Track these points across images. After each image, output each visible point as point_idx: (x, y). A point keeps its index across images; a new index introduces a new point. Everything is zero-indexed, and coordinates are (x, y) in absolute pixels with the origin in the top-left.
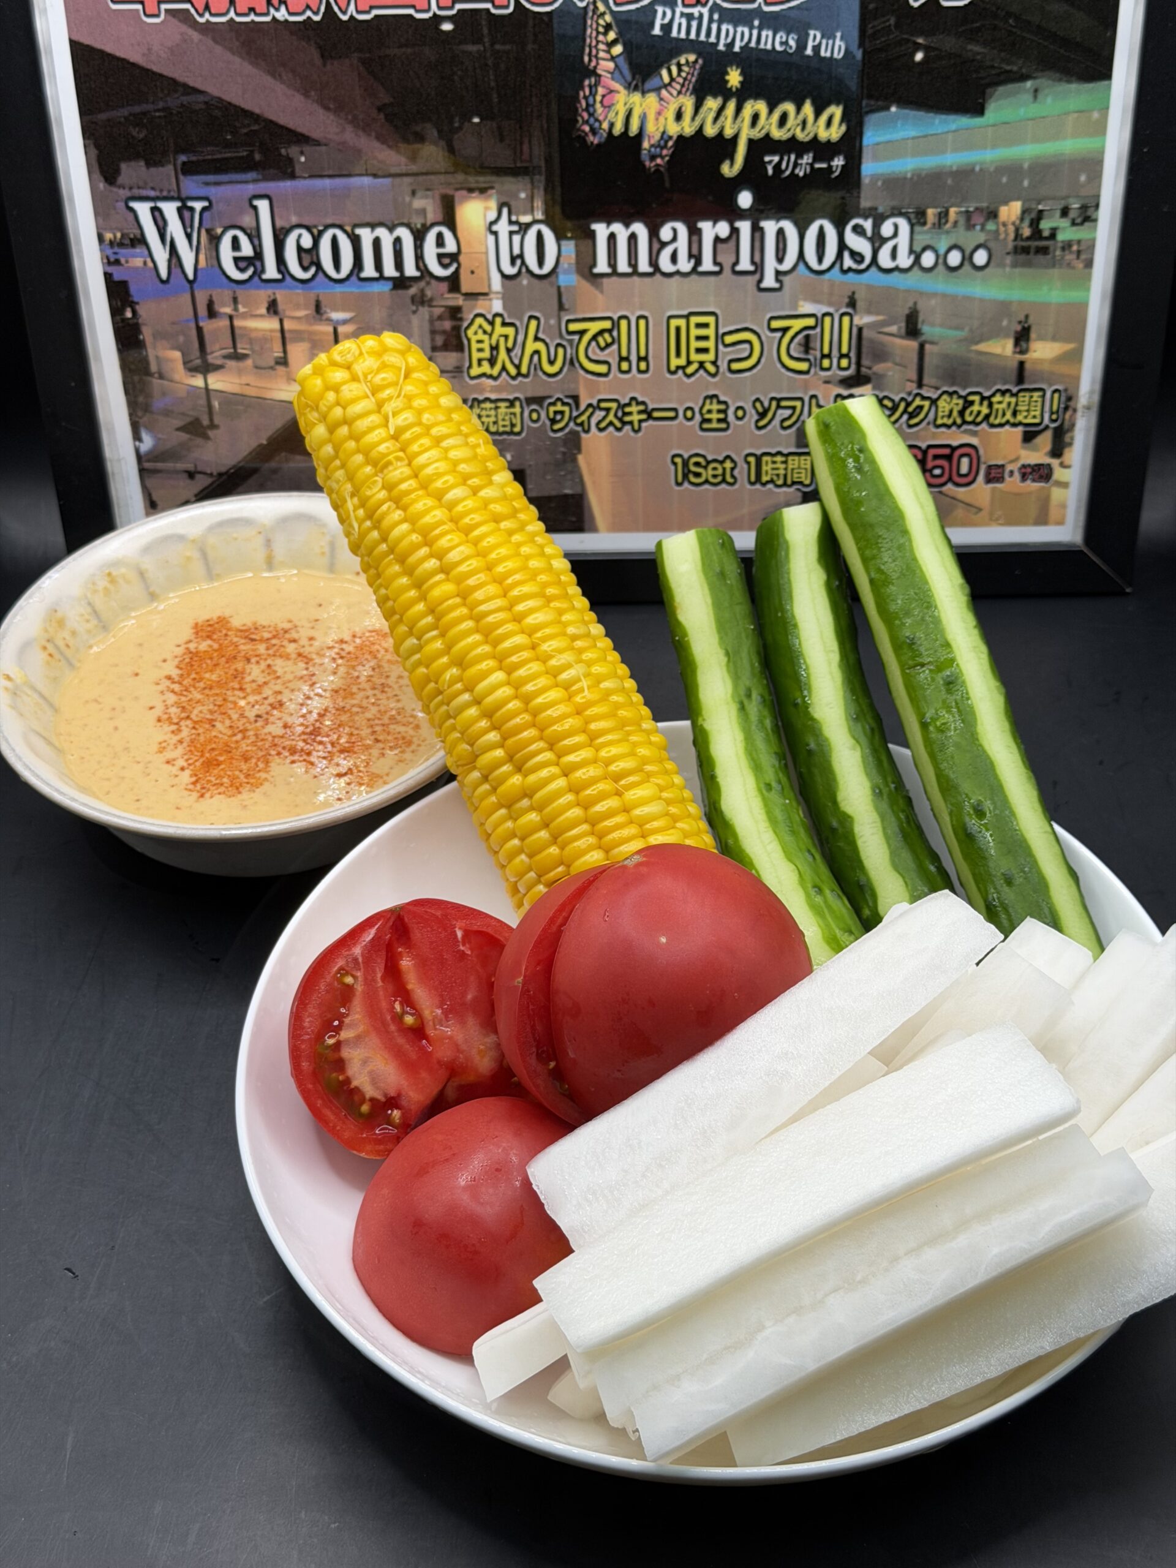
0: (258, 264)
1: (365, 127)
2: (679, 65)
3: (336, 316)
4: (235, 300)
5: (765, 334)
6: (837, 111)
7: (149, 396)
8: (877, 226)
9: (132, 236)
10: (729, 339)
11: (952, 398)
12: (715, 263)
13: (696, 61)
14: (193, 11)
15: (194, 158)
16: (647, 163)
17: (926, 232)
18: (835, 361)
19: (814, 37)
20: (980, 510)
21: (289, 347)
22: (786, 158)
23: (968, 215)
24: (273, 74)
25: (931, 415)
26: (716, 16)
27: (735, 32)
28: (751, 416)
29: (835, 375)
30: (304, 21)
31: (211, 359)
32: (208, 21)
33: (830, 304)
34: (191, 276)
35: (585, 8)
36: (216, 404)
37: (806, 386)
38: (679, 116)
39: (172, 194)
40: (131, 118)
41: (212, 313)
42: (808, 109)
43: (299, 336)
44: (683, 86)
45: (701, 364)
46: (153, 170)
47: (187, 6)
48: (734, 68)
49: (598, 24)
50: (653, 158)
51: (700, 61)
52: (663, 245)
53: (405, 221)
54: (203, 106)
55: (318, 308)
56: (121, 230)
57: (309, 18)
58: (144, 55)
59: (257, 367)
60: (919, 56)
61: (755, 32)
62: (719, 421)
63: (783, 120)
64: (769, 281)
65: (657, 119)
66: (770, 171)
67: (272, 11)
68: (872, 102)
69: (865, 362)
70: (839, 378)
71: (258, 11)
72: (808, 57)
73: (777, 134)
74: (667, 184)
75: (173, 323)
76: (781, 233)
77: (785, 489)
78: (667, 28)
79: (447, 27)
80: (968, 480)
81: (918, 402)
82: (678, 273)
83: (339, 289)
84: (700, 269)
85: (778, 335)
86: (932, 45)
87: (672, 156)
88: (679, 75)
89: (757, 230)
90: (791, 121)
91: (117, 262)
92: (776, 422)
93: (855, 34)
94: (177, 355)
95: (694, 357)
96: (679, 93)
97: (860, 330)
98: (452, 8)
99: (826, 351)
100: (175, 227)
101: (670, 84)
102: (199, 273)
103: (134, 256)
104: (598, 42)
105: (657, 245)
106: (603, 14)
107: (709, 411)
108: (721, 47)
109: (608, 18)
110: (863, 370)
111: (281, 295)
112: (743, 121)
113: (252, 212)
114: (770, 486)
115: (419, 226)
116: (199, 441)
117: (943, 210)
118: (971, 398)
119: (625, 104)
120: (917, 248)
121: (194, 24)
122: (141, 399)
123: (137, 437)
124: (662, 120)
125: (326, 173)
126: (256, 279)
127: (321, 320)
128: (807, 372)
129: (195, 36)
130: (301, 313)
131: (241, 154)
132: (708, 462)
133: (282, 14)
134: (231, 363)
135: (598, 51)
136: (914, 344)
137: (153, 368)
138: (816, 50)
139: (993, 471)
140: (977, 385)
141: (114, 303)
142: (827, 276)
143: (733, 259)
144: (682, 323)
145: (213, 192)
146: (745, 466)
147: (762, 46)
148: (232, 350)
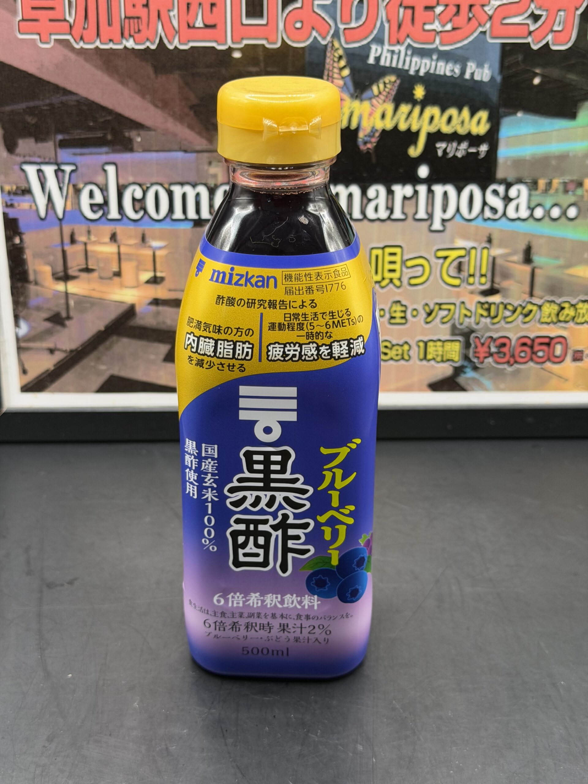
0: (105, 208)
1: (180, 119)
2: (385, 84)
3: (155, 244)
4: (89, 232)
5: (433, 260)
6: (483, 115)
7: (27, 297)
8: (507, 190)
9: (23, 188)
10: (410, 263)
11: (550, 305)
12: (403, 213)
13: (395, 82)
14: (72, 41)
15: (67, 137)
16: (363, 148)
17: (537, 195)
18: (477, 279)
19: (471, 67)
20: (566, 380)
21: (124, 265)
22: (450, 145)
23: (565, 184)
24: (123, 83)
25: (538, 317)
26: (409, 52)
27: (421, 63)
28: (422, 315)
29: (477, 288)
30: (145, 49)
31: (71, 272)
32: (82, 48)
33: (475, 240)
34: (61, 215)
35: (326, 46)
36: (72, 303)
37: (458, 295)
38: (383, 116)
39: (52, 161)
40: (27, 110)
41: (73, 241)
42: (466, 112)
43: (130, 257)
44: (387, 97)
45: (391, 280)
46: (40, 145)
47: (69, 37)
48: (419, 86)
49: (334, 56)
50: (365, 143)
51: (398, 82)
52: (370, 200)
53: (204, 182)
54: (75, 103)
55: (143, 239)
56: (16, 184)
57: (148, 47)
58: (38, 69)
59: (101, 278)
60: (537, 81)
61: (434, 63)
62: (402, 318)
63: (450, 120)
64: (437, 225)
65: (369, 119)
66: (440, 153)
67: (124, 42)
68: (506, 110)
69: (497, 279)
70: (478, 291)
71: (115, 42)
72: (467, 80)
73: (446, 130)
74: (374, 160)
75: (47, 247)
76: (445, 193)
77: (442, 365)
78: (378, 59)
79: (237, 55)
80: (560, 360)
81: (530, 307)
82: (379, 219)
83: (158, 226)
84: (394, 217)
85: (441, 261)
86: (545, 74)
87: (378, 143)
88: (384, 90)
89: (430, 191)
90: (455, 121)
91: (12, 206)
92: (438, 320)
93: (497, 65)
94: (47, 269)
95: (388, 275)
96: (384, 101)
97: (494, 259)
98: (240, 43)
99: (472, 272)
100: (52, 183)
101: (377, 96)
102: (66, 214)
103: (24, 201)
104: (334, 67)
105: (365, 199)
106: (337, 49)
107: (395, 311)
108: (412, 72)
109: (341, 52)
110: (496, 286)
111: (119, 229)
112: (423, 121)
113: (103, 173)
114: (432, 362)
115: (212, 186)
116: (59, 328)
117: (548, 181)
118: (563, 305)
119: (350, 108)
120: (532, 205)
121: (73, 49)
122: (22, 299)
123: (17, 324)
124: (372, 119)
125: (154, 149)
126: (104, 219)
127: (145, 247)
128: (458, 286)
129: (72, 56)
130: (132, 242)
131: (99, 135)
132: (393, 346)
133: (130, 44)
134: (84, 275)
135: (333, 72)
136: (527, 269)
137: (31, 277)
138: (472, 74)
139: (576, 355)
140: (567, 296)
141: (8, 233)
142: (473, 223)
143: (413, 211)
144: (379, 252)
145: (79, 160)
146: (416, 348)
147: (438, 73)
148: (84, 267)
